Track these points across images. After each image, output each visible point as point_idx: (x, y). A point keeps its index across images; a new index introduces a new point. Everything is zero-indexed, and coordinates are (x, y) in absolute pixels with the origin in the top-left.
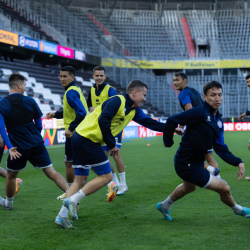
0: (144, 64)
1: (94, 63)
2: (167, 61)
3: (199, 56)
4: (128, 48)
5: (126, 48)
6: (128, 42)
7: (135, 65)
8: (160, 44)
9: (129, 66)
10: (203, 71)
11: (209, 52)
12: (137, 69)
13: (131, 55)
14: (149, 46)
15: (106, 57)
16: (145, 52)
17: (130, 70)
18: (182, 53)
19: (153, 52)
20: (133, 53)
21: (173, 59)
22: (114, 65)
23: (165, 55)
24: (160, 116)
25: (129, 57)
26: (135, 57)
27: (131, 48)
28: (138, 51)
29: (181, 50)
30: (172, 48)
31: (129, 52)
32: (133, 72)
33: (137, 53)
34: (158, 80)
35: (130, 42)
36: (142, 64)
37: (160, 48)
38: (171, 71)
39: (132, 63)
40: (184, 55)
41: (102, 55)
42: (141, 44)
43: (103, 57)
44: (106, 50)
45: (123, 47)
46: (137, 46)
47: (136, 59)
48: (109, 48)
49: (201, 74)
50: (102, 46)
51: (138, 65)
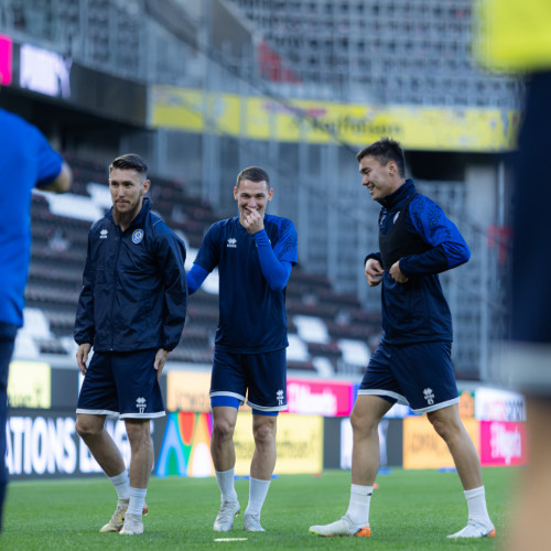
0: (360, 126)
1: (114, 110)
2: (472, 113)
4: (280, 41)
5: (272, 44)
6: (281, 13)
7: (316, 125)
8: (441, 28)
9: (283, 128)
12: (326, 146)
13: (294, 78)
14: (387, 36)
15: (173, 82)
16: (364, 63)
17: (288, 149)
19: (404, 63)
20: (303, 67)
22: (210, 122)
23: (464, 84)
25: (285, 89)
26: (313, 89)
27: (297, 42)
28: (332, 61)
31: (286, 64)
32: (304, 155)
33: (324, 69)
35: (295, 14)
36: (347, 122)
37: (440, 47)
38: (490, 158)
39: (300, 115)
41: (151, 75)
42: (347, 23)
43: (158, 82)
44: (174, 51)
45: (258, 39)
46: (324, 34)
47: (319, 98)
48: (185, 37)
50: (155, 31)
51: (327, 126)
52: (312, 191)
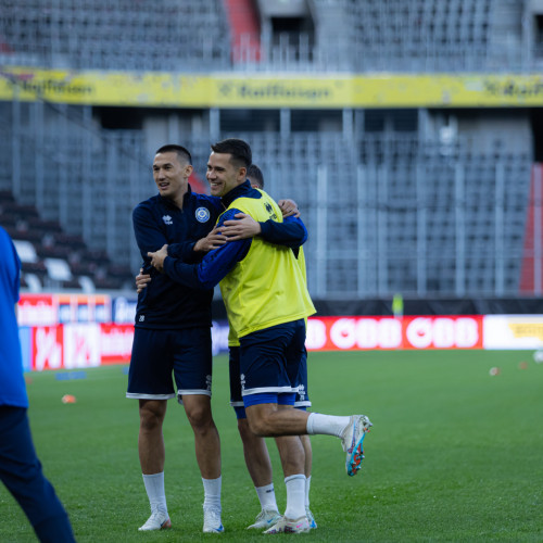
0: (61, 86)
2: (149, 76)
3: (271, 56)
7: (26, 87)
8: (124, 9)
9: (1, 90)
10: (285, 119)
11: (312, 42)
12: (33, 103)
13: (8, 49)
14: (82, 15)
16: (64, 37)
17: (4, 106)
18: (207, 46)
19: (94, 38)
20: (15, 40)
21: (172, 68)
23: (141, 54)
24: (117, 287)
26: (24, 58)
27: (10, 21)
28: (38, 35)
29: (202, 32)
30: (170, 26)
32: (16, 111)
33: (31, 42)
34: (113, 150)
36: (50, 84)
37: (123, 24)
38: (163, 113)
39: (13, 80)
40: (216, 54)
42: (49, 6)
46: (32, 15)
47: (28, 64)
49: (277, 128)
51: (34, 87)
52: (23, 139)
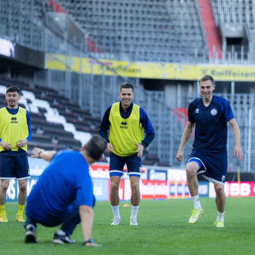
0: (125, 69)
1: (32, 62)
2: (168, 65)
3: (227, 56)
4: (95, 37)
5: (92, 38)
6: (95, 26)
7: (108, 68)
8: (156, 33)
9: (96, 70)
10: (233, 85)
11: (246, 50)
12: (112, 77)
13: (100, 51)
14: (136, 35)
15: (54, 52)
16: (127, 46)
17: (97, 77)
18: (196, 52)
19: (142, 46)
20: (104, 47)
21: (178, 61)
22: (68, 67)
23: (164, 54)
25: (97, 55)
26: (107, 55)
27: (101, 37)
28: (114, 44)
29: (194, 44)
30: (178, 41)
31: (97, 45)
32: (103, 79)
33: (111, 48)
34: (150, 99)
35: (101, 27)
36: (120, 67)
37: (155, 39)
38: (174, 83)
39: (102, 65)
40: (200, 55)
41: (46, 49)
42: (120, 30)
43: (49, 52)
44: (55, 40)
45: (86, 36)
46: (112, 35)
47: (110, 59)
48: (59, 35)
49: (229, 91)
50: (47, 32)
51: (112, 69)
52: (106, 94)
